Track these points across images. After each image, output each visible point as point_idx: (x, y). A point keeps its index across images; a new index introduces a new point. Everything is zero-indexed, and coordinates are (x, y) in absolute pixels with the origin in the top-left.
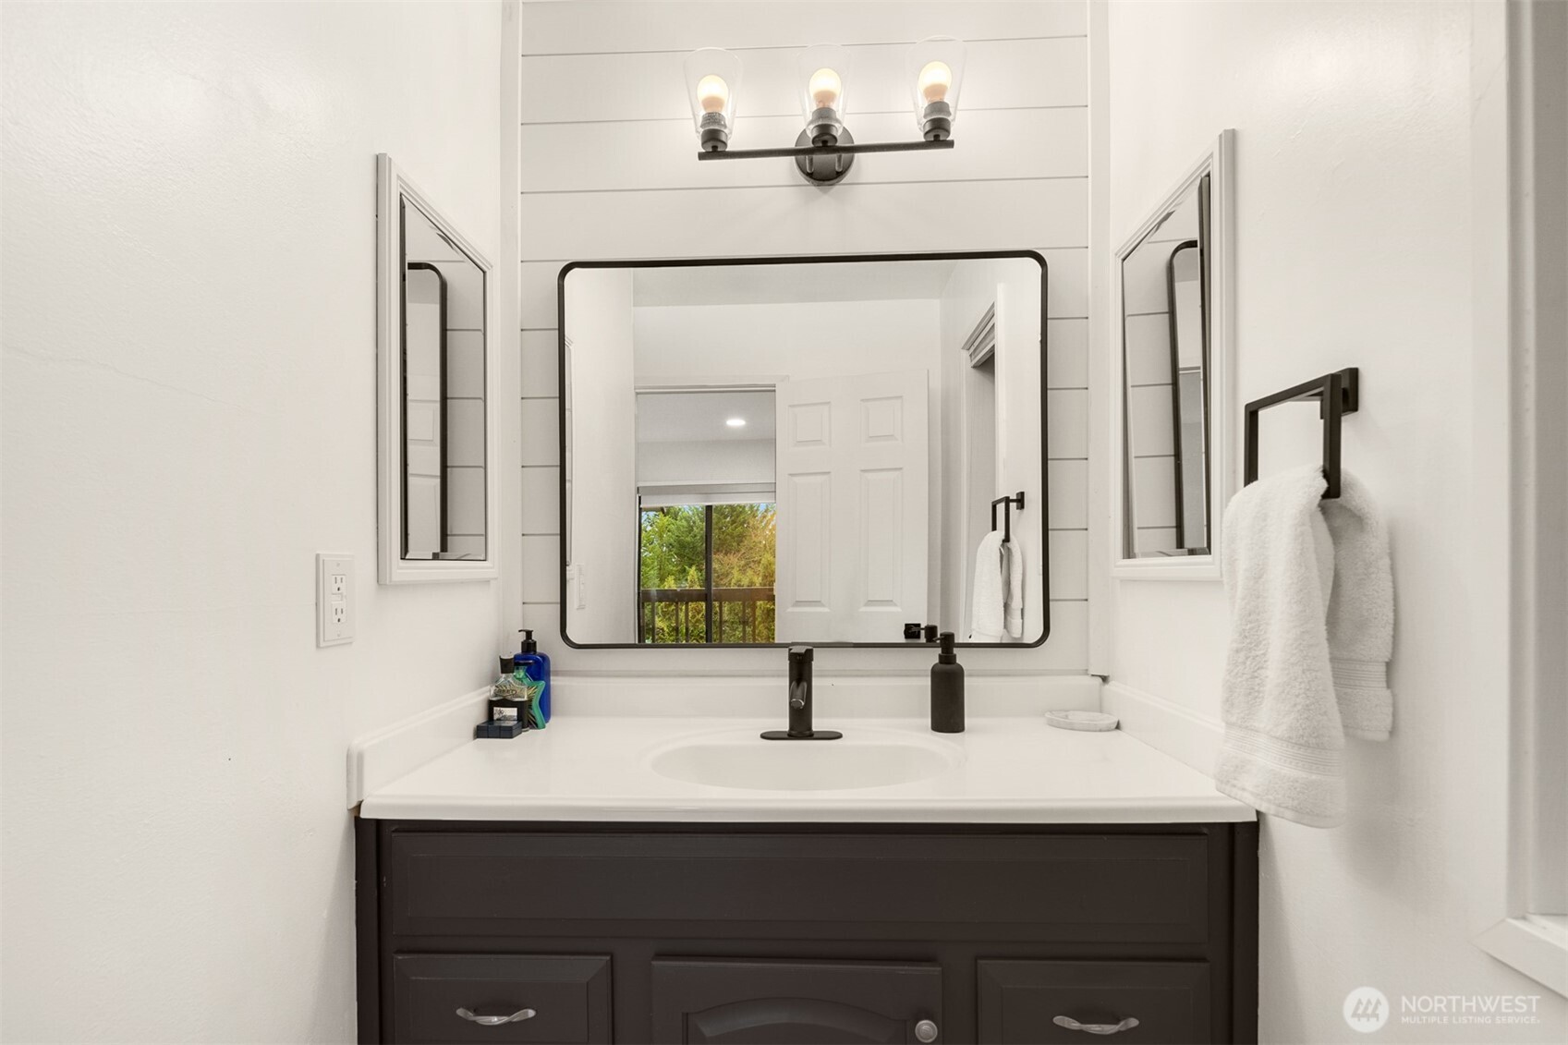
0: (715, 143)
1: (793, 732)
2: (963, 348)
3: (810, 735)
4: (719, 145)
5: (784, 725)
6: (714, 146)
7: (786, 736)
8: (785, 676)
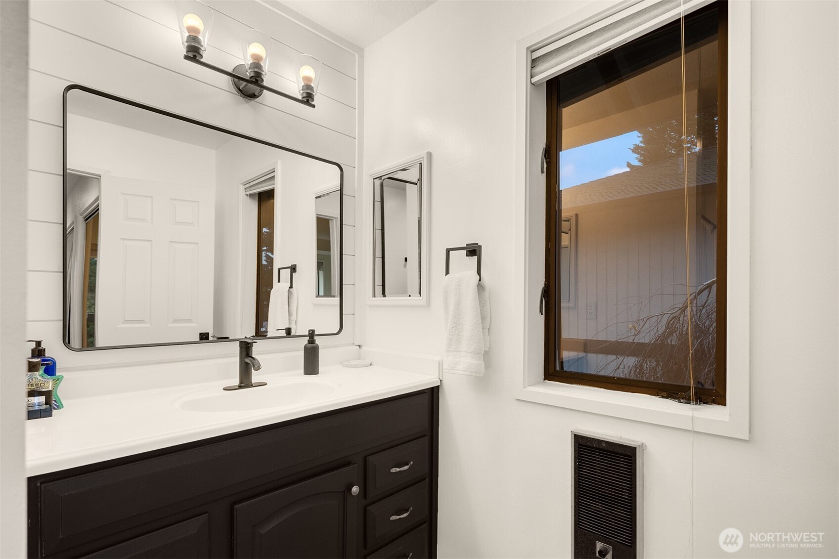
0: (195, 54)
1: (242, 385)
2: (241, 184)
3: (251, 386)
4: (197, 55)
5: (236, 382)
6: (194, 53)
7: (237, 387)
8: (237, 356)
